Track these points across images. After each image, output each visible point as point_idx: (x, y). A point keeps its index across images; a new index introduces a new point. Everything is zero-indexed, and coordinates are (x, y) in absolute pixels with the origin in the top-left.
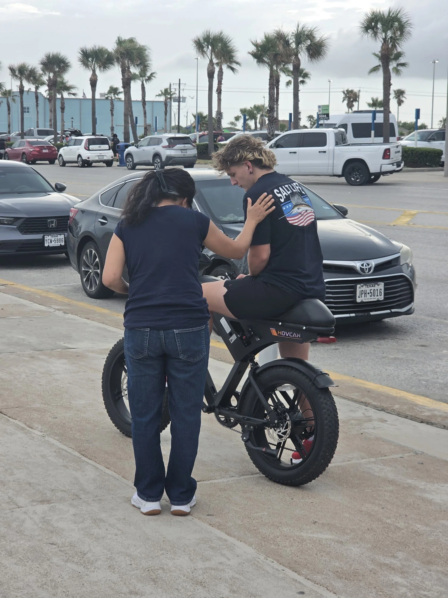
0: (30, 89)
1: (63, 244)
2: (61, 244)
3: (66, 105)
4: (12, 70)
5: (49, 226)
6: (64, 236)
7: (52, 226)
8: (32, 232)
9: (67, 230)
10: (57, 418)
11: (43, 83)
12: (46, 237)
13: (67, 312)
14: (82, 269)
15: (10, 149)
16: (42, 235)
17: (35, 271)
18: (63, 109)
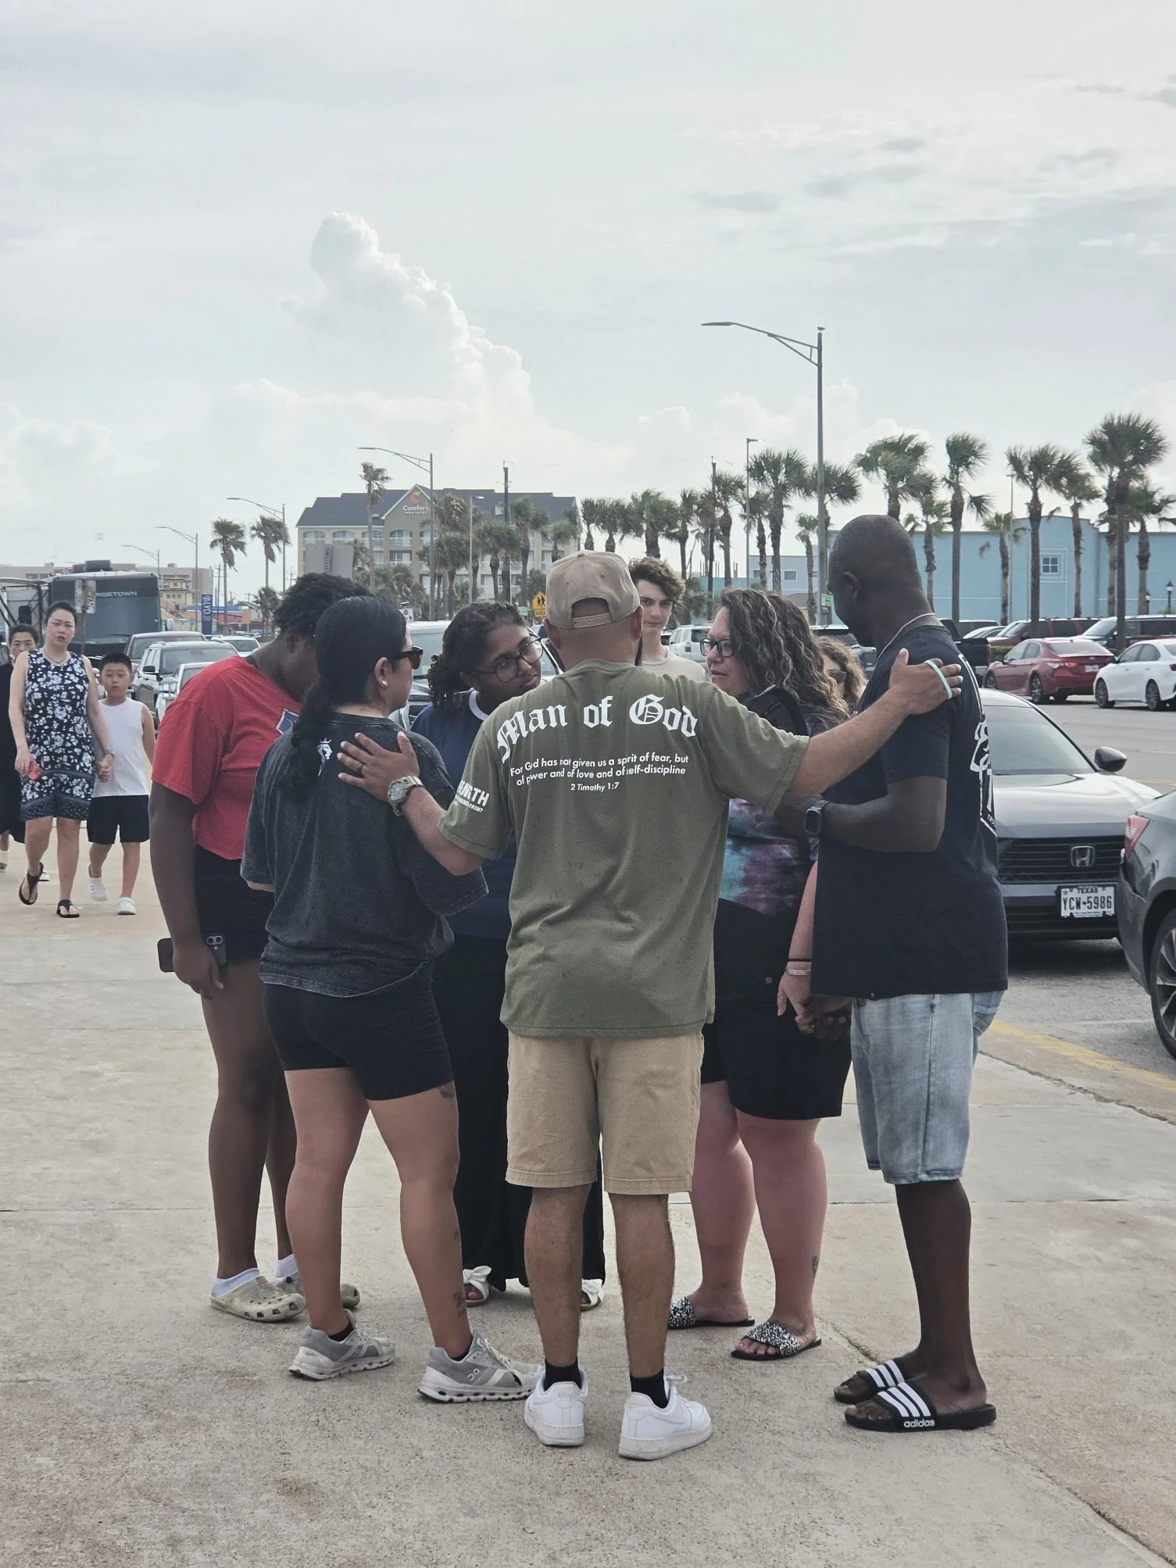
0: (1058, 509)
1: (1111, 911)
2: (1104, 912)
3: (1152, 550)
4: (1015, 461)
5: (1075, 863)
6: (1115, 890)
7: (1083, 863)
8: (1026, 879)
9: (1116, 875)
10: (1040, 1397)
11: (1092, 495)
12: (1066, 893)
13: (1107, 1097)
14: (1155, 980)
15: (1001, 664)
16: (1055, 887)
17: (1033, 982)
18: (1143, 560)
